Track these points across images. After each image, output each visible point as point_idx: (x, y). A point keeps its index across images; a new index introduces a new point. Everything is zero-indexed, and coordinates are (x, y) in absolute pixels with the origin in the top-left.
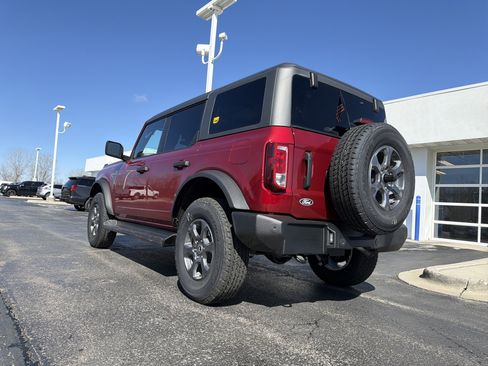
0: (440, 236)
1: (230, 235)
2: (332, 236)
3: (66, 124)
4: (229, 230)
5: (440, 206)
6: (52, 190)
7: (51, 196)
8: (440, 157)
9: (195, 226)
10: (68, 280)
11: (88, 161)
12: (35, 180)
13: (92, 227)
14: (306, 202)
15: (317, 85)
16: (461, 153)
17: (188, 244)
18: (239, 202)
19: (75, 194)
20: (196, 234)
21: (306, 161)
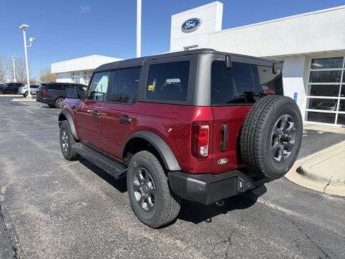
0: (308, 120)
1: (167, 186)
2: (241, 183)
3: (31, 39)
4: (166, 182)
5: (310, 99)
6: (29, 89)
7: (29, 95)
8: (313, 61)
9: (140, 171)
10: (53, 207)
11: (52, 65)
12: (15, 81)
13: (64, 145)
14: (223, 161)
15: (231, 66)
16: (329, 58)
17: (137, 182)
18: (173, 165)
19: (47, 96)
20: (142, 177)
21: (223, 132)
